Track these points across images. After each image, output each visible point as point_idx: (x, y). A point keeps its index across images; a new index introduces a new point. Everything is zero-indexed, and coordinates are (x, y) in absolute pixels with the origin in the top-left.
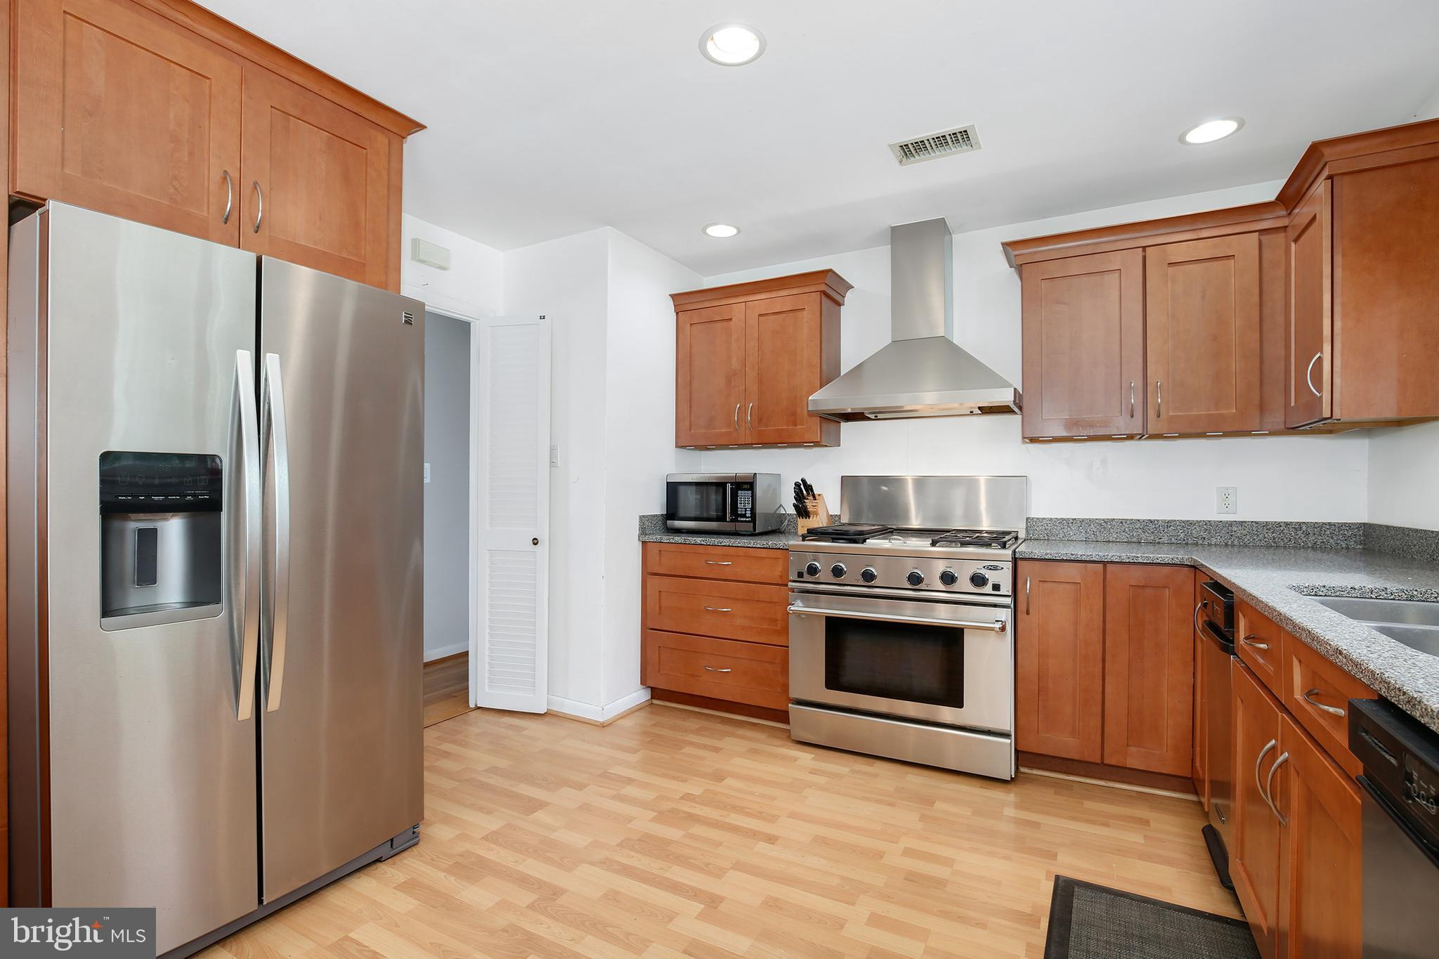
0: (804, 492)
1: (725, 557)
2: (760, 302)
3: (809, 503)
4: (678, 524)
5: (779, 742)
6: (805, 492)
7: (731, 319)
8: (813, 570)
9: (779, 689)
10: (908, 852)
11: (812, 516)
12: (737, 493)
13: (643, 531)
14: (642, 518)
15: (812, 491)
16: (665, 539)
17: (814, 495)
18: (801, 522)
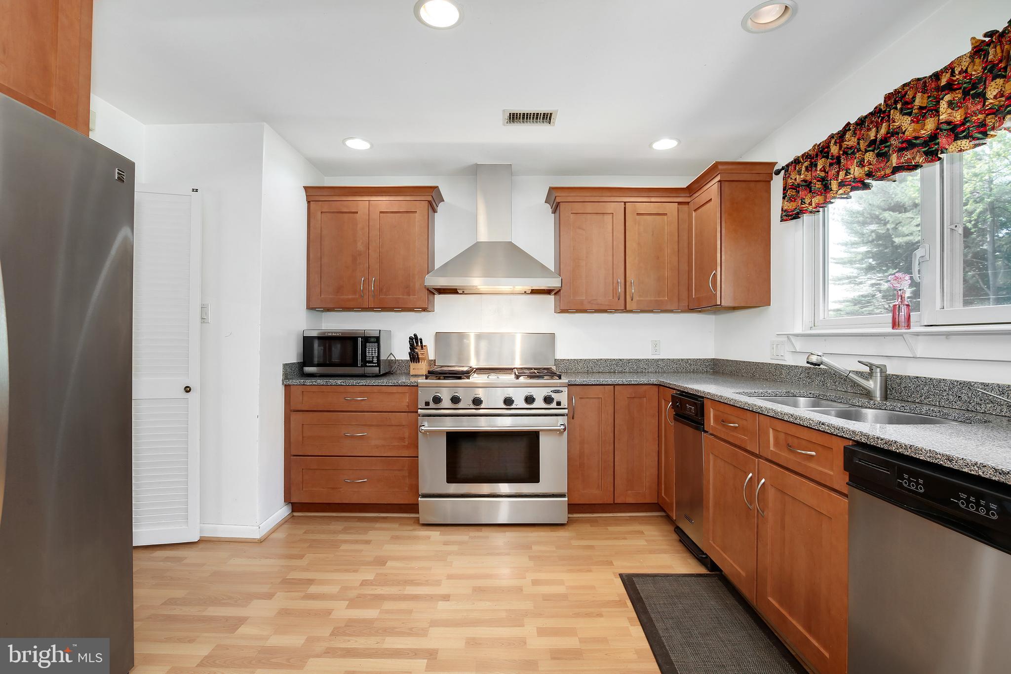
0: (415, 342)
1: (361, 394)
2: (381, 202)
3: (418, 350)
4: (308, 369)
5: (411, 528)
6: (415, 344)
7: (357, 212)
8: (437, 400)
9: (409, 489)
10: (535, 582)
11: (420, 361)
12: (366, 345)
13: (286, 376)
14: (285, 365)
15: (421, 343)
16: (308, 382)
17: (422, 346)
18: (413, 365)
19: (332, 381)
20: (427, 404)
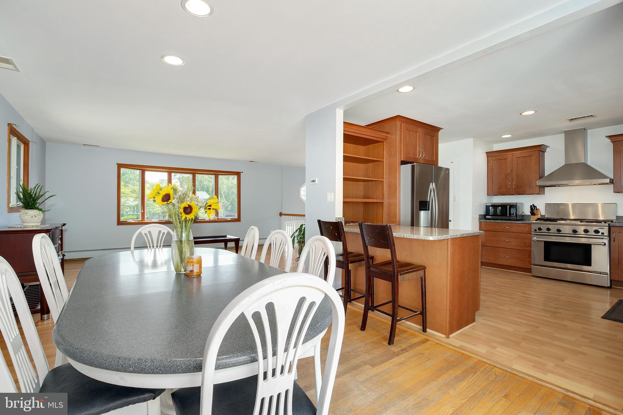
0: (533, 209)
1: (508, 226)
2: (518, 153)
3: (535, 211)
4: (487, 217)
7: (507, 159)
8: (540, 229)
9: (527, 262)
11: (536, 215)
12: (511, 208)
13: (480, 219)
14: (480, 215)
16: (488, 221)
17: (537, 209)
18: (532, 217)
19: (497, 221)
20: (536, 230)
